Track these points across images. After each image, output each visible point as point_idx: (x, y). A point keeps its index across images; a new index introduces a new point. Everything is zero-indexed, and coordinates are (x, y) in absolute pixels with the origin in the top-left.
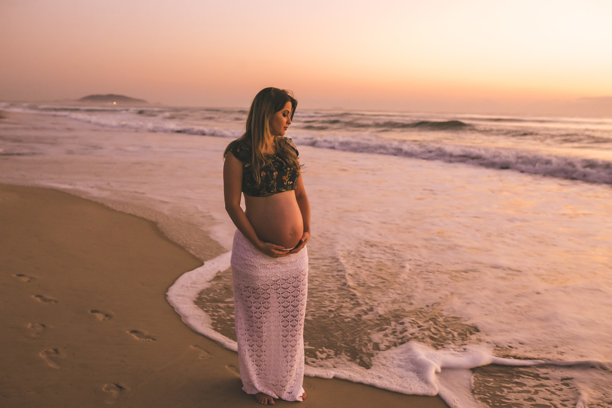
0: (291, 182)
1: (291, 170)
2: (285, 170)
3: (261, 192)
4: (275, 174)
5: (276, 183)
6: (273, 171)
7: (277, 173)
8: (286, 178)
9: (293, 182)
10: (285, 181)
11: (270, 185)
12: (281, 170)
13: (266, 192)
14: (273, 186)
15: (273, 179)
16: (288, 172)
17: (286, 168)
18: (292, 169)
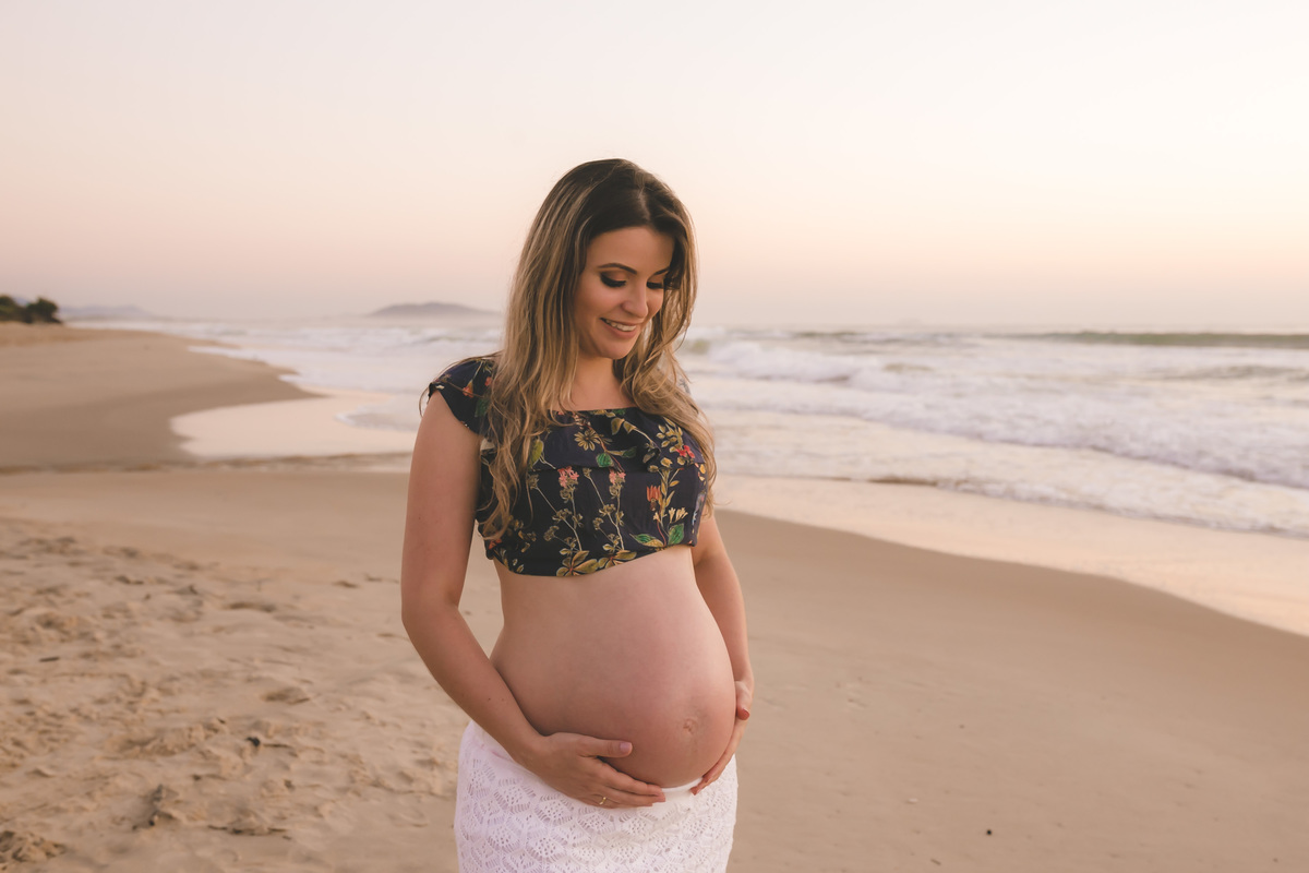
0: (682, 513)
1: (675, 466)
2: (652, 467)
3: (563, 552)
4: (616, 479)
5: (619, 516)
6: (607, 470)
7: (623, 475)
8: (660, 495)
9: (690, 510)
10: (658, 508)
11: (598, 522)
12: (639, 466)
13: (581, 552)
14: (608, 527)
15: (608, 499)
16: (667, 474)
17: (656, 460)
18: (680, 462)
